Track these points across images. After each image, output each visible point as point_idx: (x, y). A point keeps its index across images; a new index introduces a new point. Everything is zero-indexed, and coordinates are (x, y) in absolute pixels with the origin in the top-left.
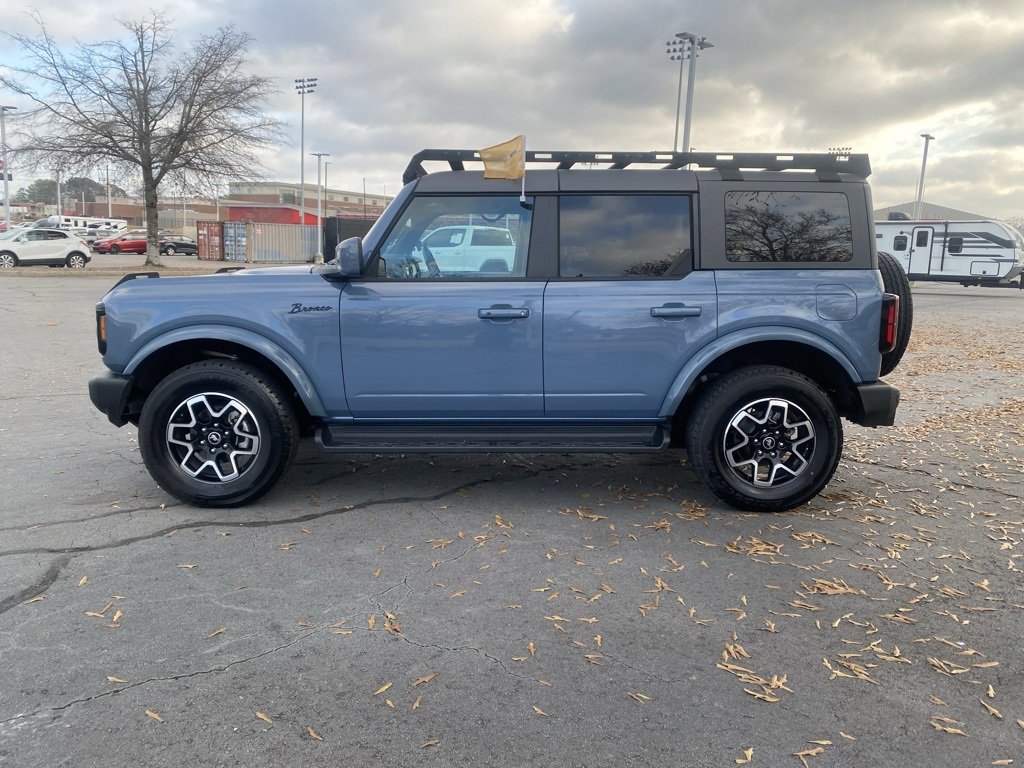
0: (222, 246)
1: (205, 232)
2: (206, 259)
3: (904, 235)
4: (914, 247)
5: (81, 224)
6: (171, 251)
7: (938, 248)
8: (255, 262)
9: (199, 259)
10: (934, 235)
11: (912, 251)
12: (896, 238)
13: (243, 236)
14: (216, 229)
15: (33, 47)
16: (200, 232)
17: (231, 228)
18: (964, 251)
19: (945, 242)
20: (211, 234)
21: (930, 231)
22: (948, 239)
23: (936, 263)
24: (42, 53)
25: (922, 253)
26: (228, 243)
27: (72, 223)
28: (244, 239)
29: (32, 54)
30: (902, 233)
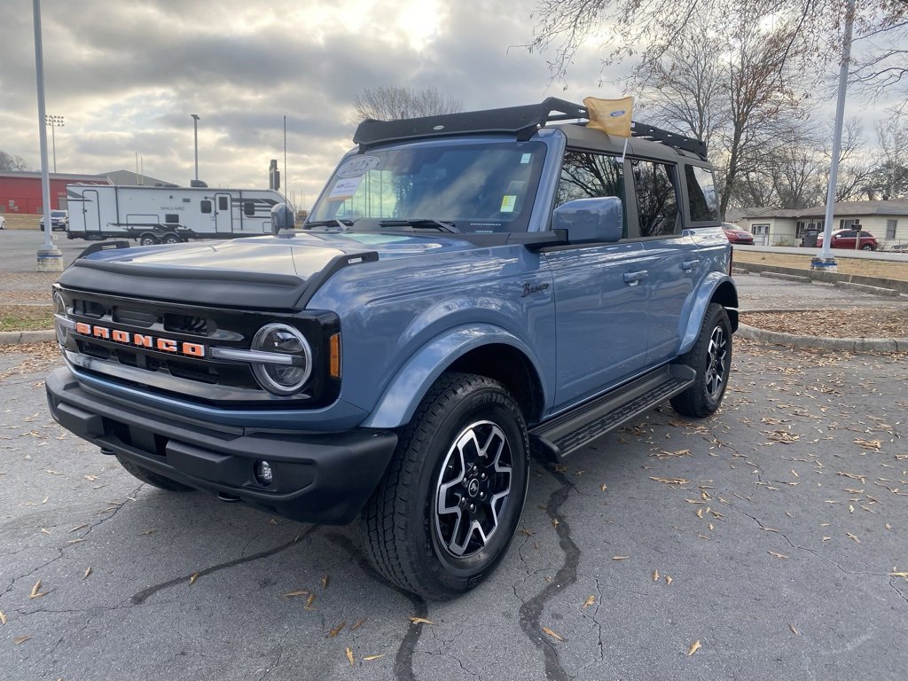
3: (208, 200)
4: (218, 210)
7: (236, 211)
10: (233, 200)
11: (216, 213)
12: (202, 202)
18: (257, 214)
19: (241, 206)
21: (228, 197)
22: (243, 204)
23: (237, 224)
25: (224, 215)
30: (206, 198)
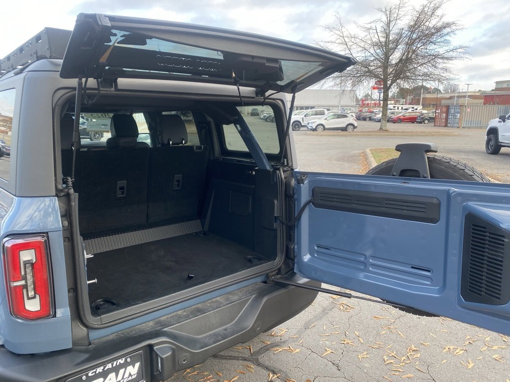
0: (447, 119)
1: (439, 111)
2: (438, 126)
5: (400, 108)
6: (426, 122)
8: (463, 127)
9: (435, 126)
13: (458, 113)
14: (445, 110)
15: (334, 31)
16: (437, 111)
17: (452, 109)
20: (442, 112)
24: (338, 32)
26: (450, 117)
27: (396, 108)
28: (459, 115)
29: (333, 33)
